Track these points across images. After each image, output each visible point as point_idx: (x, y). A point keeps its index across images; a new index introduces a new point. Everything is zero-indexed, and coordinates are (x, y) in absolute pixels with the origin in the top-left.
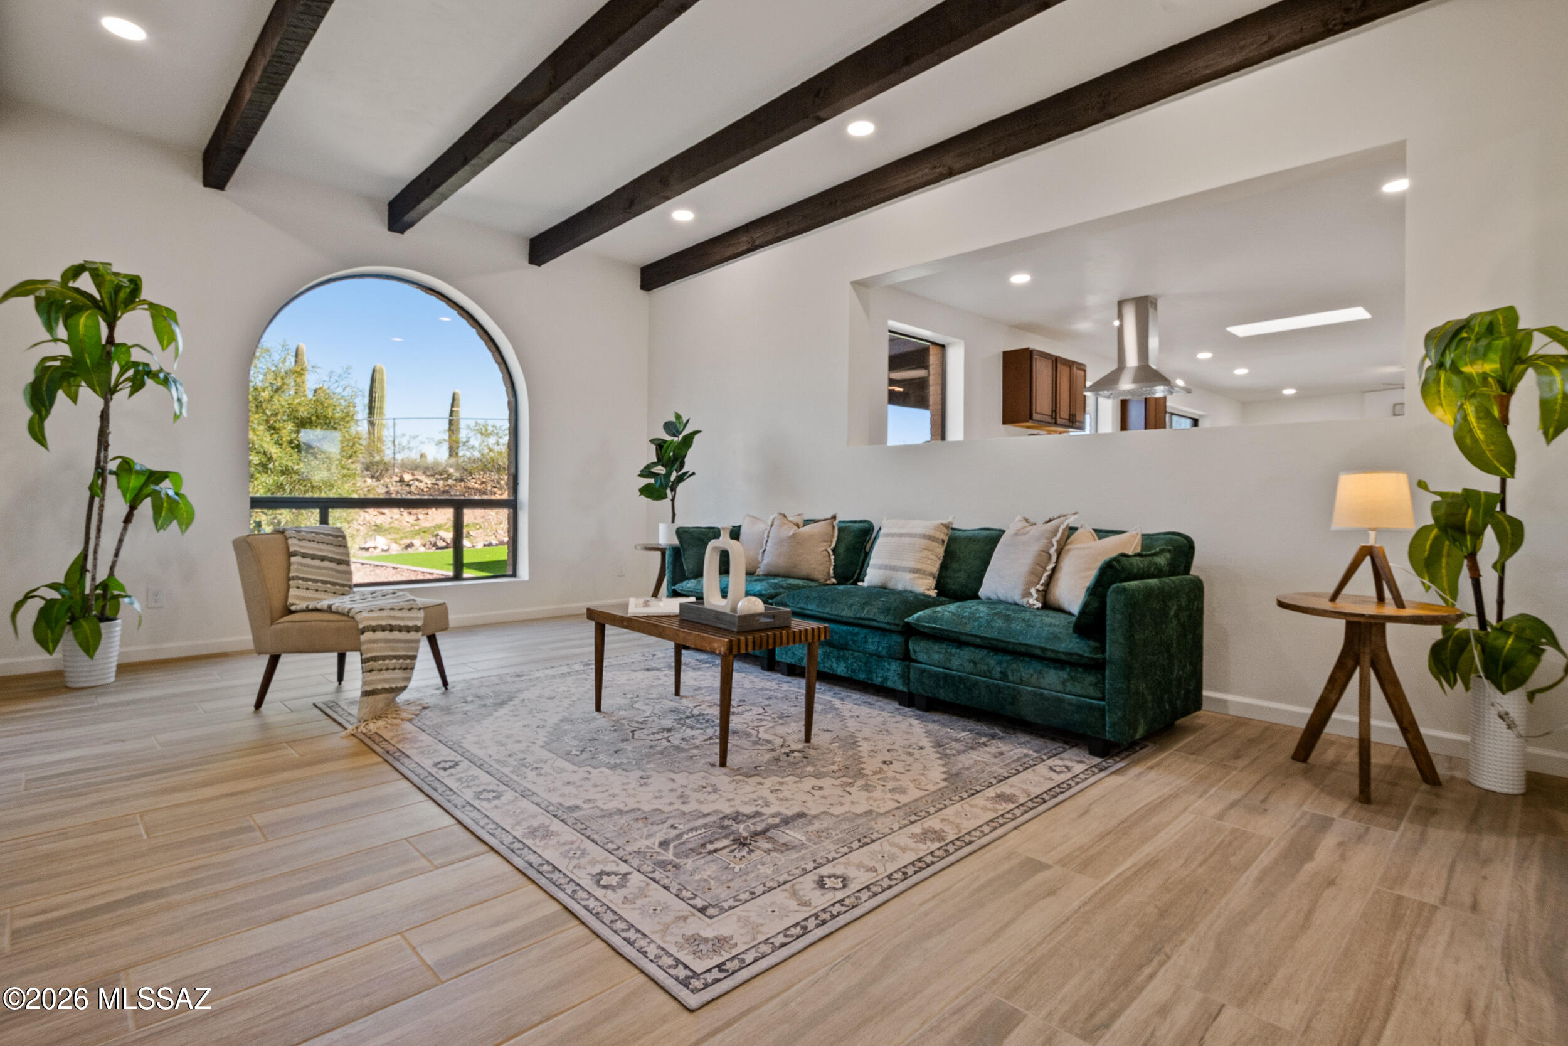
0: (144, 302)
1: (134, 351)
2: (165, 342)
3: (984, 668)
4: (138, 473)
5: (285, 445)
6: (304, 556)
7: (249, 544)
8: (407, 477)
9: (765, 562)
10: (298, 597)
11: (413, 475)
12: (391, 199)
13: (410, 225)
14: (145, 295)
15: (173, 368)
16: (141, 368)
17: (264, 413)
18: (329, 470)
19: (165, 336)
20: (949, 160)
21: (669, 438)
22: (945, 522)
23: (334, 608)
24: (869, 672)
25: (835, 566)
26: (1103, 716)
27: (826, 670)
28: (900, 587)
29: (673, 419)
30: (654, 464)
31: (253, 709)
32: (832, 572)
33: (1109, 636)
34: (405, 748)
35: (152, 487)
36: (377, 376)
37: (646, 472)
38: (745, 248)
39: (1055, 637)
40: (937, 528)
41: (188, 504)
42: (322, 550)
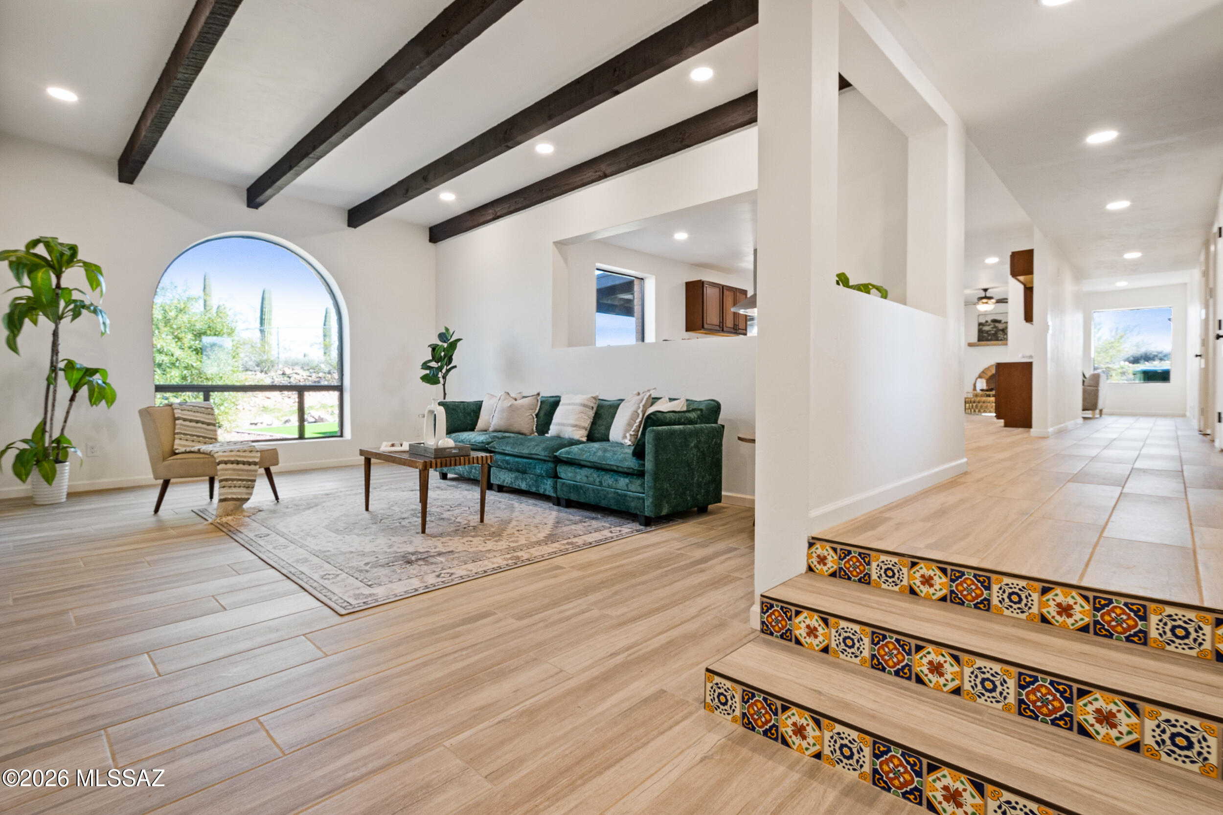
0: (79, 261)
1: (74, 292)
2: (94, 286)
3: (591, 479)
4: (78, 369)
5: (186, 349)
6: (185, 420)
7: (149, 413)
8: (288, 371)
9: (493, 423)
10: (180, 445)
11: (293, 369)
12: (248, 186)
13: (261, 204)
14: (80, 256)
15: (100, 303)
16: (78, 304)
17: (171, 328)
18: (219, 366)
19: (94, 283)
20: (604, 167)
21: (440, 343)
22: (594, 396)
23: (201, 450)
24: (537, 486)
25: (537, 425)
26: (644, 502)
27: (517, 487)
28: (567, 436)
29: (444, 331)
30: (430, 361)
31: (153, 513)
32: (535, 428)
33: (646, 457)
34: (242, 529)
35: (87, 378)
36: (266, 296)
37: (425, 366)
38: (491, 217)
39: (625, 459)
40: (588, 400)
41: (112, 389)
42: (196, 417)
